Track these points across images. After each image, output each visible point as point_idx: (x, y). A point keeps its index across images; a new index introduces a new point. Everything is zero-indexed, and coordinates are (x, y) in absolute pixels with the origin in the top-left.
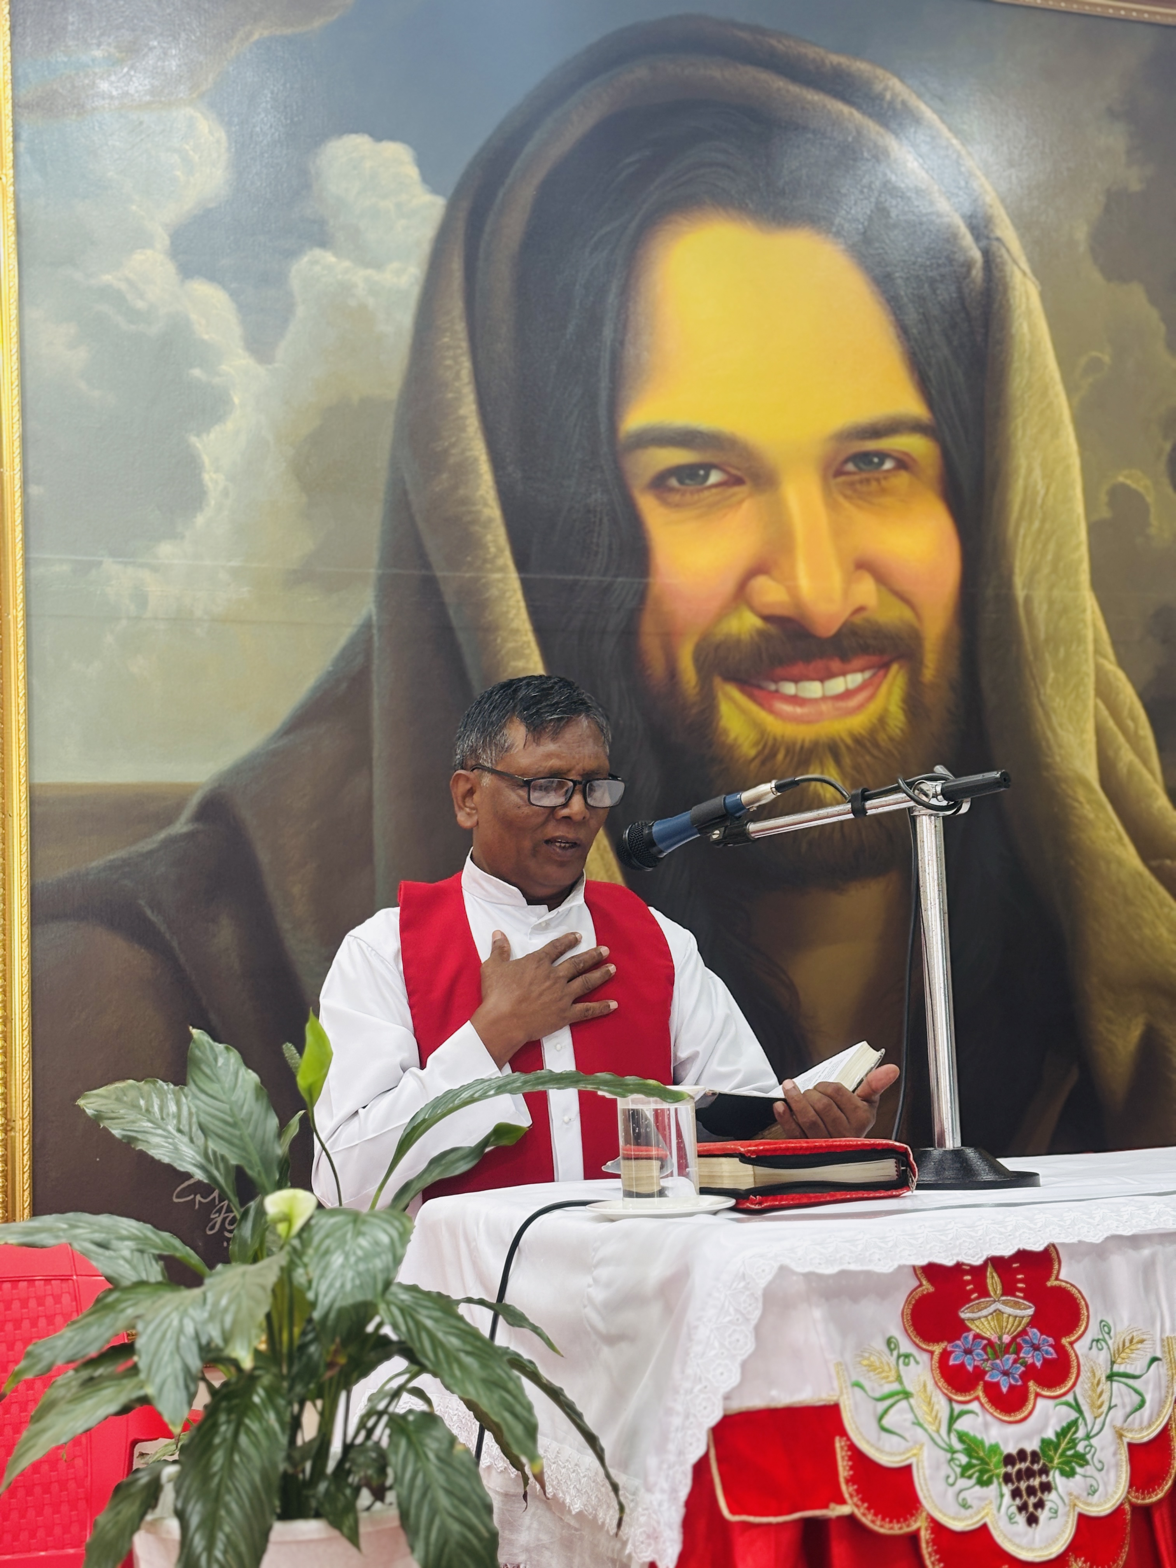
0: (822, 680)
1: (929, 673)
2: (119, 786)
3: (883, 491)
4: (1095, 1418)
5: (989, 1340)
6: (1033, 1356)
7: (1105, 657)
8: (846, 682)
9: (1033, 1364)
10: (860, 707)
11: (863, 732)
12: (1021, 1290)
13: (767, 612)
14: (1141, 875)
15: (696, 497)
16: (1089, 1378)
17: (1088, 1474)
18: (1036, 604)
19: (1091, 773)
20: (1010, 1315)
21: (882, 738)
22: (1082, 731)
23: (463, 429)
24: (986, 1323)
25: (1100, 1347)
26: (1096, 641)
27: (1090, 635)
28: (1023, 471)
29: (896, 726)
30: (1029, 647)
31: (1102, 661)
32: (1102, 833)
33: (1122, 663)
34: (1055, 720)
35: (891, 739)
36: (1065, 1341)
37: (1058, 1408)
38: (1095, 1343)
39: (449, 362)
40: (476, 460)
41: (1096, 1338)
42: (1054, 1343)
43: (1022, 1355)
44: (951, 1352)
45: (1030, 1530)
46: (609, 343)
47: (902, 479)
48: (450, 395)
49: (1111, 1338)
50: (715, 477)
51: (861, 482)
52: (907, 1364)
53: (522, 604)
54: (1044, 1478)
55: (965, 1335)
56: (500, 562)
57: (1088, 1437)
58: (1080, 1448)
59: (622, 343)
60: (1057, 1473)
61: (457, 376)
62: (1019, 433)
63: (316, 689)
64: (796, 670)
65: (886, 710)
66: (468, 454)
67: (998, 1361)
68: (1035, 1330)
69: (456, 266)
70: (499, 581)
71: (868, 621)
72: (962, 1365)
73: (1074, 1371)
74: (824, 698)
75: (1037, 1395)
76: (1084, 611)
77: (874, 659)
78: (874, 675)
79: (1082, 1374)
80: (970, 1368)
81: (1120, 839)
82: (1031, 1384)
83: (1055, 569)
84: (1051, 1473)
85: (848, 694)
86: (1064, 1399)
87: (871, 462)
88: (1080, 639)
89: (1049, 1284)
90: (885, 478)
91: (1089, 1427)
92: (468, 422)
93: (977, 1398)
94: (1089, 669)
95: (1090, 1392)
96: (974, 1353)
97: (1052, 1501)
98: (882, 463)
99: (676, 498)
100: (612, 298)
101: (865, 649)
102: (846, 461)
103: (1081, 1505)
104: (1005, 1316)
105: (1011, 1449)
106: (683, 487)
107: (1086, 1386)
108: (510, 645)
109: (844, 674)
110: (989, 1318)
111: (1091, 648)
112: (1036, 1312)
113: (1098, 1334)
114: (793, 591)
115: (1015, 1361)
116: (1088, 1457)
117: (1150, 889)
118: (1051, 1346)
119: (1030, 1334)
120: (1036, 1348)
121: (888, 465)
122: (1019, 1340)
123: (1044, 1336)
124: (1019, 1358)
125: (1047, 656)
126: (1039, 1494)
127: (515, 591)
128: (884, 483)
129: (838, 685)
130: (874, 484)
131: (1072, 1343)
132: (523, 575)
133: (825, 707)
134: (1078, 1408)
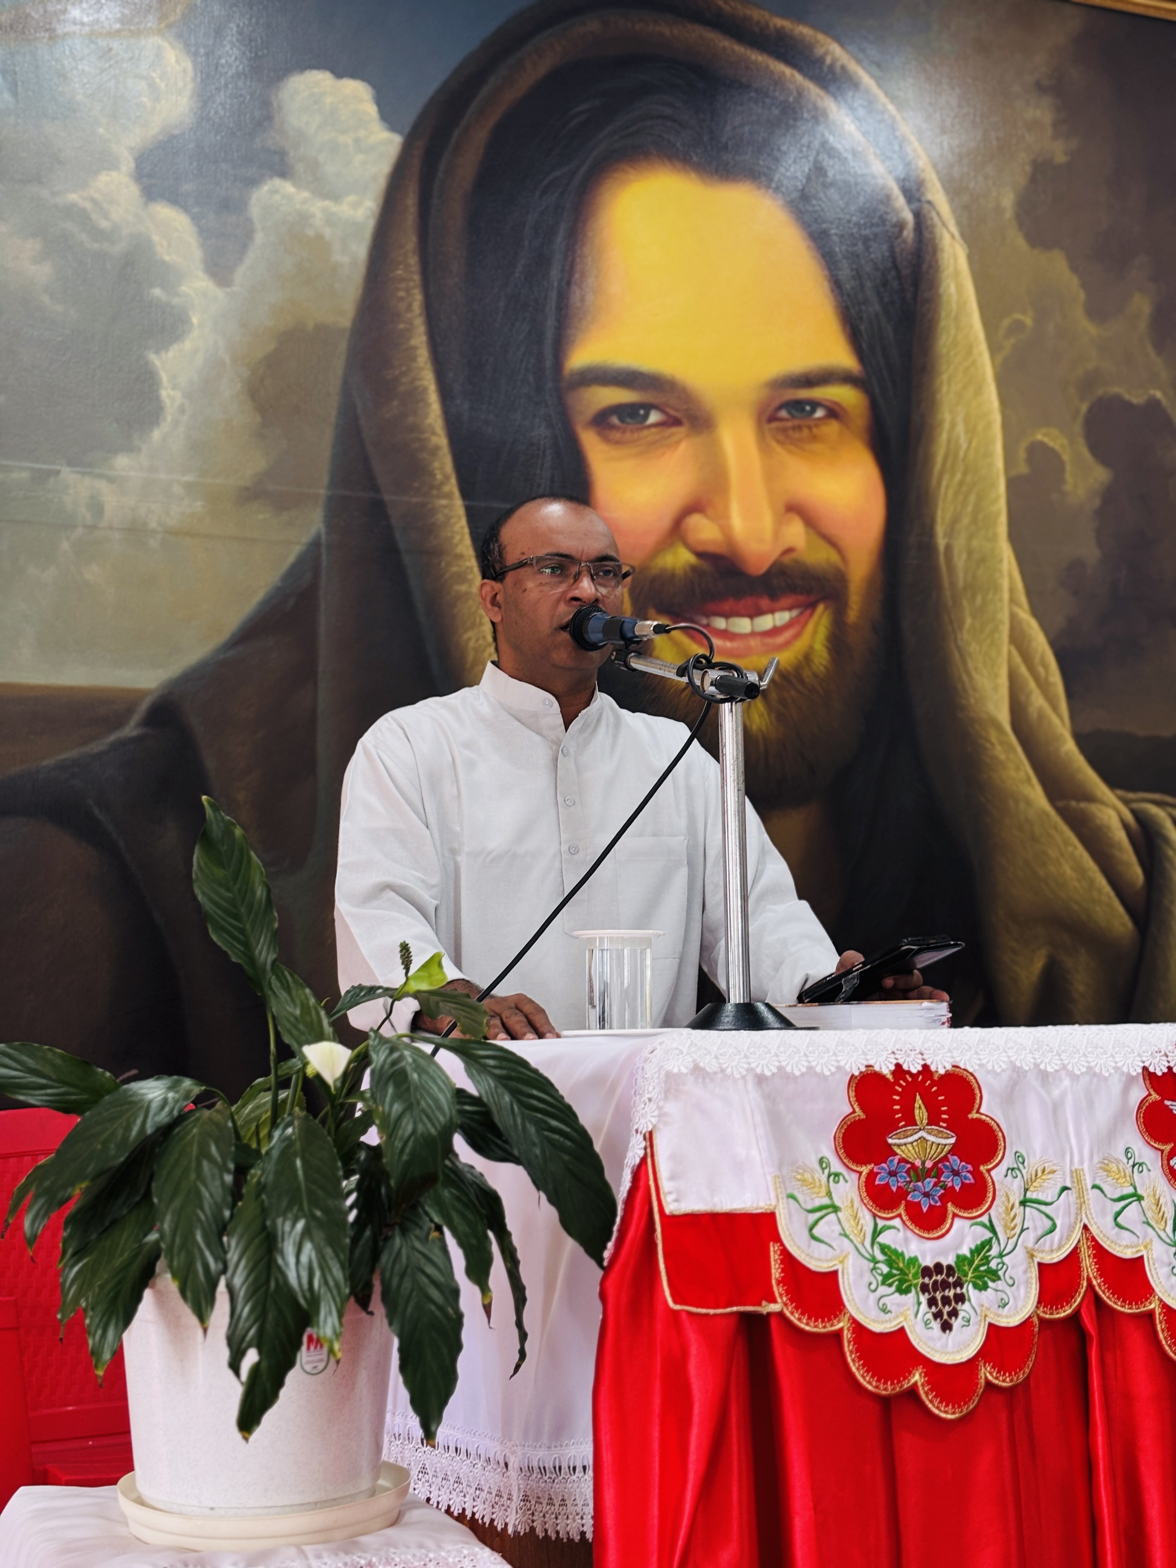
0: (751, 617)
1: (853, 614)
2: (71, 688)
3: (814, 438)
4: (1008, 1238)
5: (913, 1164)
6: (952, 1180)
7: (1019, 606)
8: (774, 619)
9: (953, 1187)
10: (787, 644)
11: (789, 668)
12: (944, 1121)
13: (700, 548)
14: (1047, 815)
15: (636, 435)
16: (1003, 1203)
17: (1000, 1288)
18: (956, 552)
19: (1003, 716)
20: (933, 1143)
21: (806, 674)
22: (996, 676)
23: (414, 359)
24: (911, 1149)
25: (1015, 1175)
26: (1012, 590)
27: (1005, 583)
28: (946, 426)
29: (821, 664)
30: (948, 593)
31: (1017, 610)
32: (1012, 773)
33: (1035, 612)
34: (971, 665)
35: (815, 675)
36: (983, 1168)
37: (973, 1227)
38: (1010, 1172)
39: (401, 294)
40: (425, 389)
41: (1011, 1167)
42: (972, 1170)
43: (942, 1179)
44: (878, 1173)
45: (944, 1336)
46: (556, 284)
47: (833, 428)
48: (402, 326)
49: (1024, 1168)
50: (654, 417)
51: (794, 428)
52: (838, 1182)
53: (466, 530)
54: (958, 1290)
55: (891, 1158)
56: (446, 489)
57: (1001, 1255)
58: (993, 1264)
59: (569, 283)
60: (971, 1286)
61: (409, 308)
62: (944, 389)
63: (264, 603)
64: (727, 606)
65: (811, 648)
66: (418, 383)
67: (920, 1184)
68: (956, 1157)
69: (411, 201)
70: (445, 507)
71: (797, 562)
72: (887, 1185)
73: (990, 1195)
74: (753, 634)
75: (955, 1215)
76: (1001, 561)
77: (802, 598)
78: (801, 614)
79: (997, 1198)
80: (894, 1189)
81: (1029, 779)
82: (950, 1206)
83: (974, 520)
84: (965, 1286)
85: (775, 631)
86: (979, 1220)
87: (803, 410)
88: (997, 589)
89: (970, 1116)
90: (817, 426)
91: (1002, 1247)
92: (418, 352)
93: (899, 1216)
94: (1005, 616)
95: (1004, 1215)
96: (899, 1175)
97: (964, 1311)
98: (813, 411)
99: (617, 435)
100: (560, 239)
101: (793, 589)
102: (780, 407)
103: (991, 1316)
104: (929, 1143)
105: (929, 1262)
106: (624, 426)
107: (1000, 1210)
108: (454, 569)
109: (772, 611)
110: (915, 1144)
111: (1006, 596)
112: (956, 1140)
113: (1013, 1164)
114: (726, 530)
115: (935, 1185)
116: (1001, 1273)
117: (1056, 828)
118: (969, 1172)
119: (951, 1160)
120: (956, 1173)
121: (820, 413)
122: (940, 1165)
123: (963, 1163)
124: (939, 1181)
125: (965, 603)
126: (953, 1303)
127: (459, 517)
128: (815, 431)
129: (766, 622)
130: (806, 432)
131: (989, 1171)
132: (467, 503)
133: (754, 642)
134: (992, 1229)
